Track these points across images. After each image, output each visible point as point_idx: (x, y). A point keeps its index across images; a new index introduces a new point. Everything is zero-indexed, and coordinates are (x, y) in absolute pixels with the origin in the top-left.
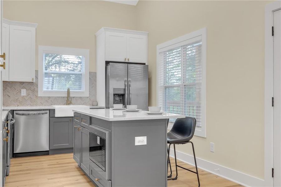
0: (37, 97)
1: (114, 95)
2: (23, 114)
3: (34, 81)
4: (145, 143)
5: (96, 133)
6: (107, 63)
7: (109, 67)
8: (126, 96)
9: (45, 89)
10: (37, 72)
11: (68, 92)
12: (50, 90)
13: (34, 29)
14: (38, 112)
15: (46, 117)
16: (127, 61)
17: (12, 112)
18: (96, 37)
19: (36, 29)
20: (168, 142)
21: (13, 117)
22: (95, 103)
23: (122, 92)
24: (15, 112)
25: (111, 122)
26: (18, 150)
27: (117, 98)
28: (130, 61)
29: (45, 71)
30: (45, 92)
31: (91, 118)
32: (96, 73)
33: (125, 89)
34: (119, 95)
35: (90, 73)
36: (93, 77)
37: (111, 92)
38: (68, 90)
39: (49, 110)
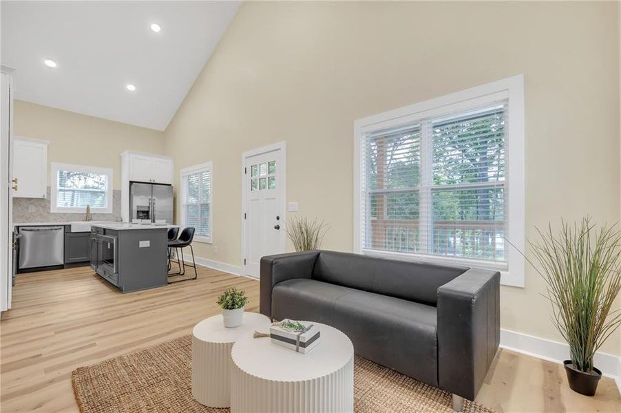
0: (49, 213)
1: (138, 212)
2: (31, 230)
3: (46, 197)
4: (149, 245)
5: (107, 241)
6: (131, 183)
7: (133, 186)
8: (150, 212)
9: (58, 206)
10: (49, 188)
11: (88, 209)
12: (69, 206)
13: (46, 146)
14: (50, 228)
15: (61, 233)
16: (152, 182)
17: (18, 227)
18: (120, 157)
19: (48, 146)
20: (169, 246)
21: (18, 232)
22: (119, 219)
23: (146, 209)
24: (20, 229)
25: (118, 231)
26: (23, 266)
27: (141, 215)
28: (155, 182)
29: (59, 188)
30: (59, 208)
31: (104, 229)
32: (120, 191)
33: (149, 207)
34: (143, 212)
35: (114, 191)
36: (117, 195)
37: (135, 209)
38: (88, 206)
39: (64, 226)
